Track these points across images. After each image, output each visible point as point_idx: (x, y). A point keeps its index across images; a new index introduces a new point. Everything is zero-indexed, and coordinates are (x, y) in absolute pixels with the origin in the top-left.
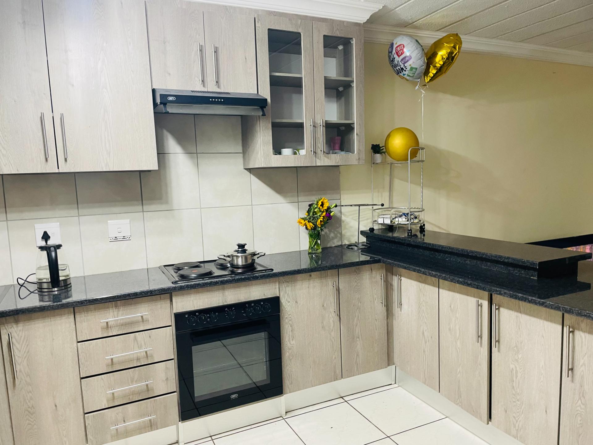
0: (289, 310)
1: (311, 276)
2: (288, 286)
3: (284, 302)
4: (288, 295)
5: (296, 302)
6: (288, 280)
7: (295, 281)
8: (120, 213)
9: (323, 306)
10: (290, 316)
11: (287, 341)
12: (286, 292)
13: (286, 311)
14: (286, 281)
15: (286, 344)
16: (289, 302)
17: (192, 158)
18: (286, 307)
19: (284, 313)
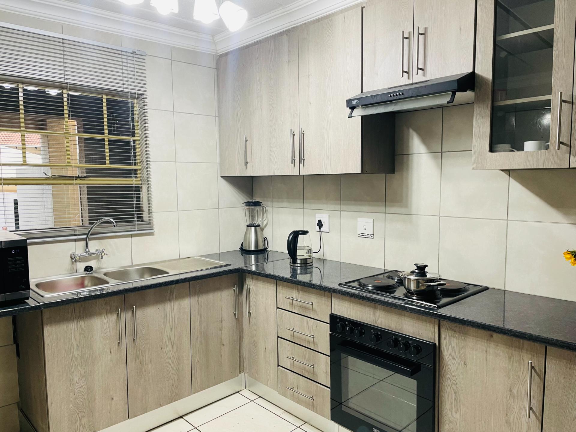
0: (453, 369)
1: (492, 336)
2: (454, 337)
3: (447, 356)
4: (453, 348)
5: (465, 363)
6: (455, 329)
7: (466, 334)
8: (368, 212)
9: (511, 391)
10: (454, 378)
11: (448, 409)
12: (450, 344)
13: (449, 368)
14: (451, 328)
15: (446, 412)
16: (454, 358)
17: (435, 158)
18: (449, 363)
19: (445, 369)
